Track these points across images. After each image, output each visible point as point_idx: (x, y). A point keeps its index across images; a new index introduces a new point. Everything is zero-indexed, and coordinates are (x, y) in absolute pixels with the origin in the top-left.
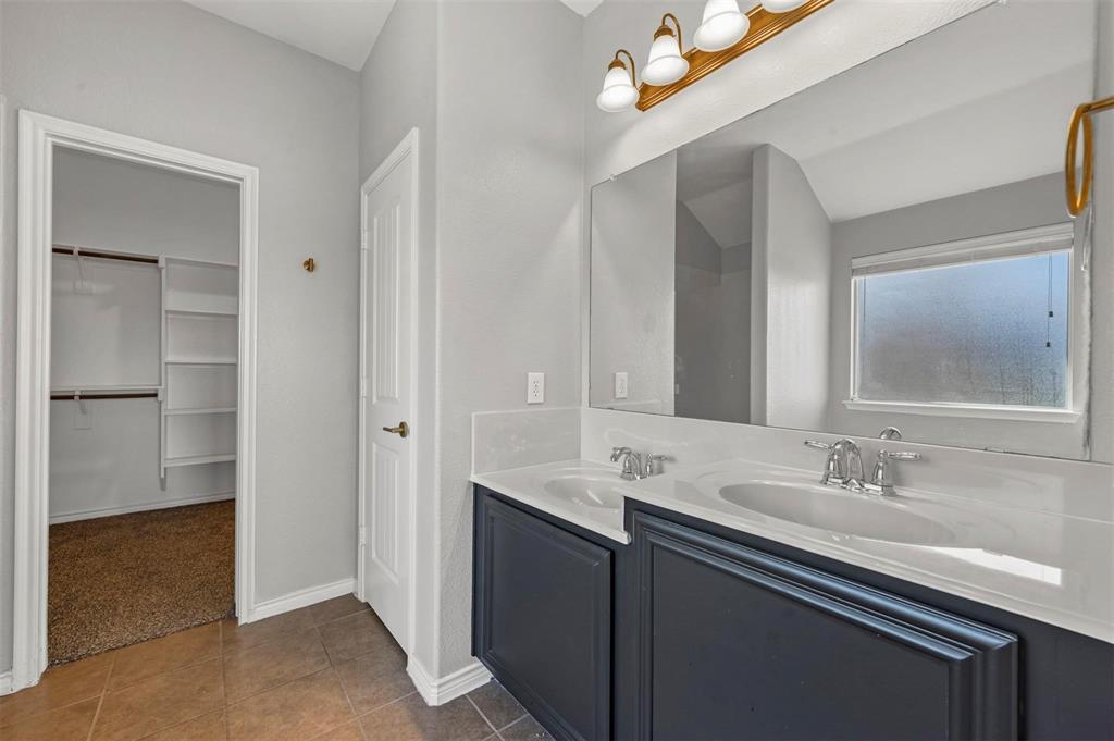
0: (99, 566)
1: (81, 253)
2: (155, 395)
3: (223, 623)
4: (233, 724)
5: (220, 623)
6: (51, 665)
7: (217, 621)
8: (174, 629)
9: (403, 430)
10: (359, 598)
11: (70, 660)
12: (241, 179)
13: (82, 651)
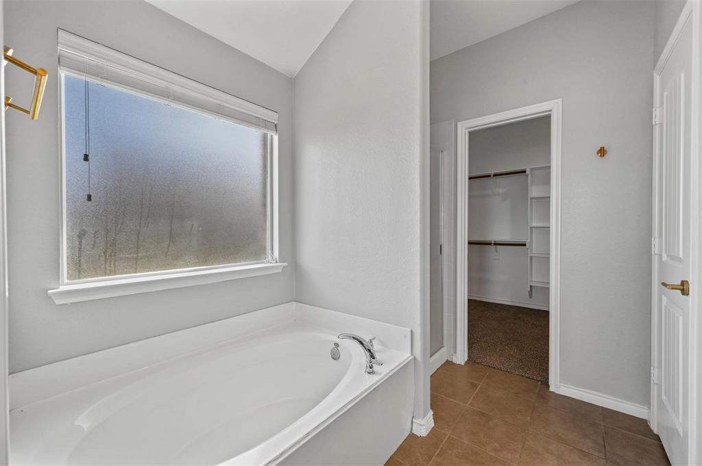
0: (496, 327)
1: (494, 176)
2: (525, 245)
3: (541, 384)
4: (528, 441)
5: (540, 383)
6: (468, 360)
7: (538, 381)
8: (516, 373)
9: (684, 288)
10: (652, 427)
11: (475, 362)
12: (551, 111)
13: (479, 361)
